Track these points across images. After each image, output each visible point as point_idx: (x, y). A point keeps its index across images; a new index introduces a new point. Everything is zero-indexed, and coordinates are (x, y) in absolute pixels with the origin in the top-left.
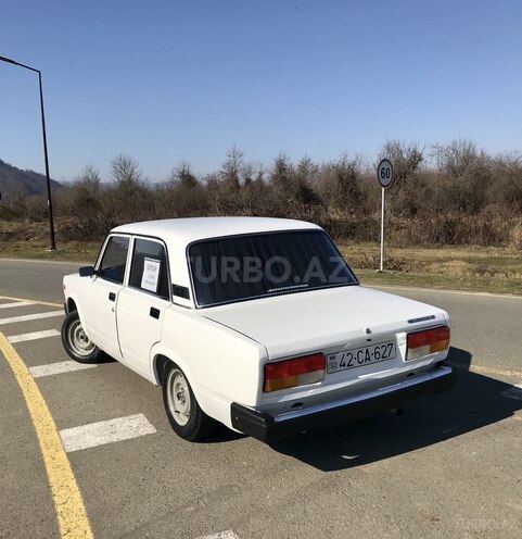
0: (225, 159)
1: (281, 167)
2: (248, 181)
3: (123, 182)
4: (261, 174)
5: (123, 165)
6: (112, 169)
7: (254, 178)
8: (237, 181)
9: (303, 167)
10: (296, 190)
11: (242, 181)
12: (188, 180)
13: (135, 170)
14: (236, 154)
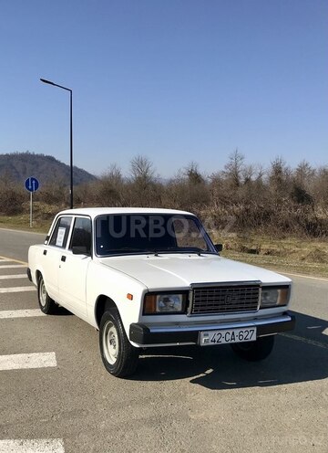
0: (228, 161)
1: (278, 170)
2: (248, 180)
3: (139, 178)
4: (261, 175)
5: (140, 164)
6: (131, 167)
7: (254, 178)
8: (237, 180)
9: (301, 171)
10: (291, 190)
11: (242, 180)
12: (195, 177)
13: (150, 168)
14: (237, 157)
